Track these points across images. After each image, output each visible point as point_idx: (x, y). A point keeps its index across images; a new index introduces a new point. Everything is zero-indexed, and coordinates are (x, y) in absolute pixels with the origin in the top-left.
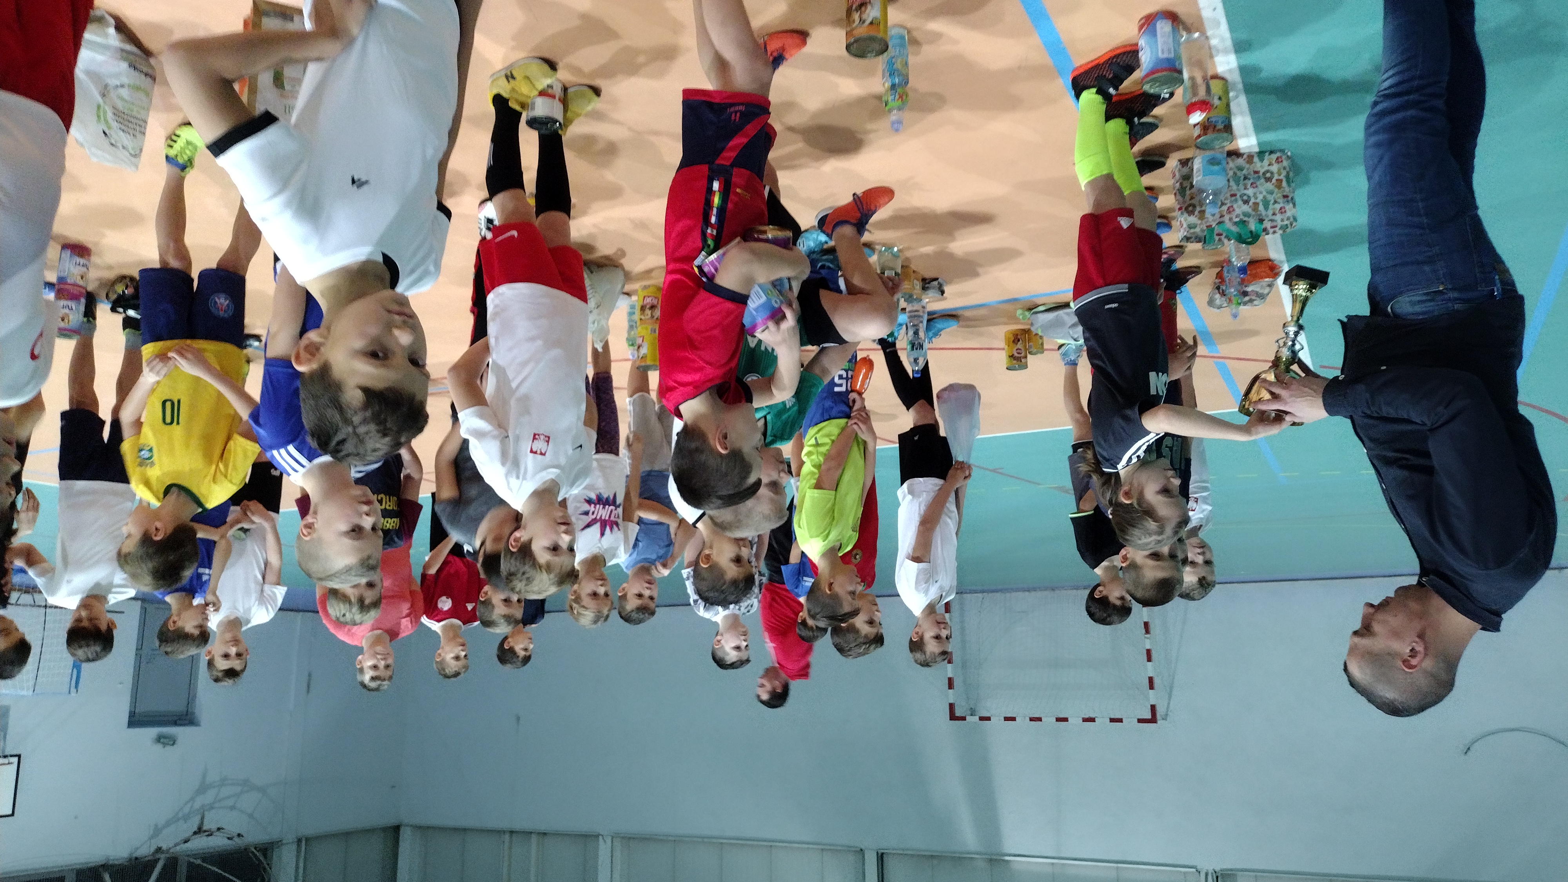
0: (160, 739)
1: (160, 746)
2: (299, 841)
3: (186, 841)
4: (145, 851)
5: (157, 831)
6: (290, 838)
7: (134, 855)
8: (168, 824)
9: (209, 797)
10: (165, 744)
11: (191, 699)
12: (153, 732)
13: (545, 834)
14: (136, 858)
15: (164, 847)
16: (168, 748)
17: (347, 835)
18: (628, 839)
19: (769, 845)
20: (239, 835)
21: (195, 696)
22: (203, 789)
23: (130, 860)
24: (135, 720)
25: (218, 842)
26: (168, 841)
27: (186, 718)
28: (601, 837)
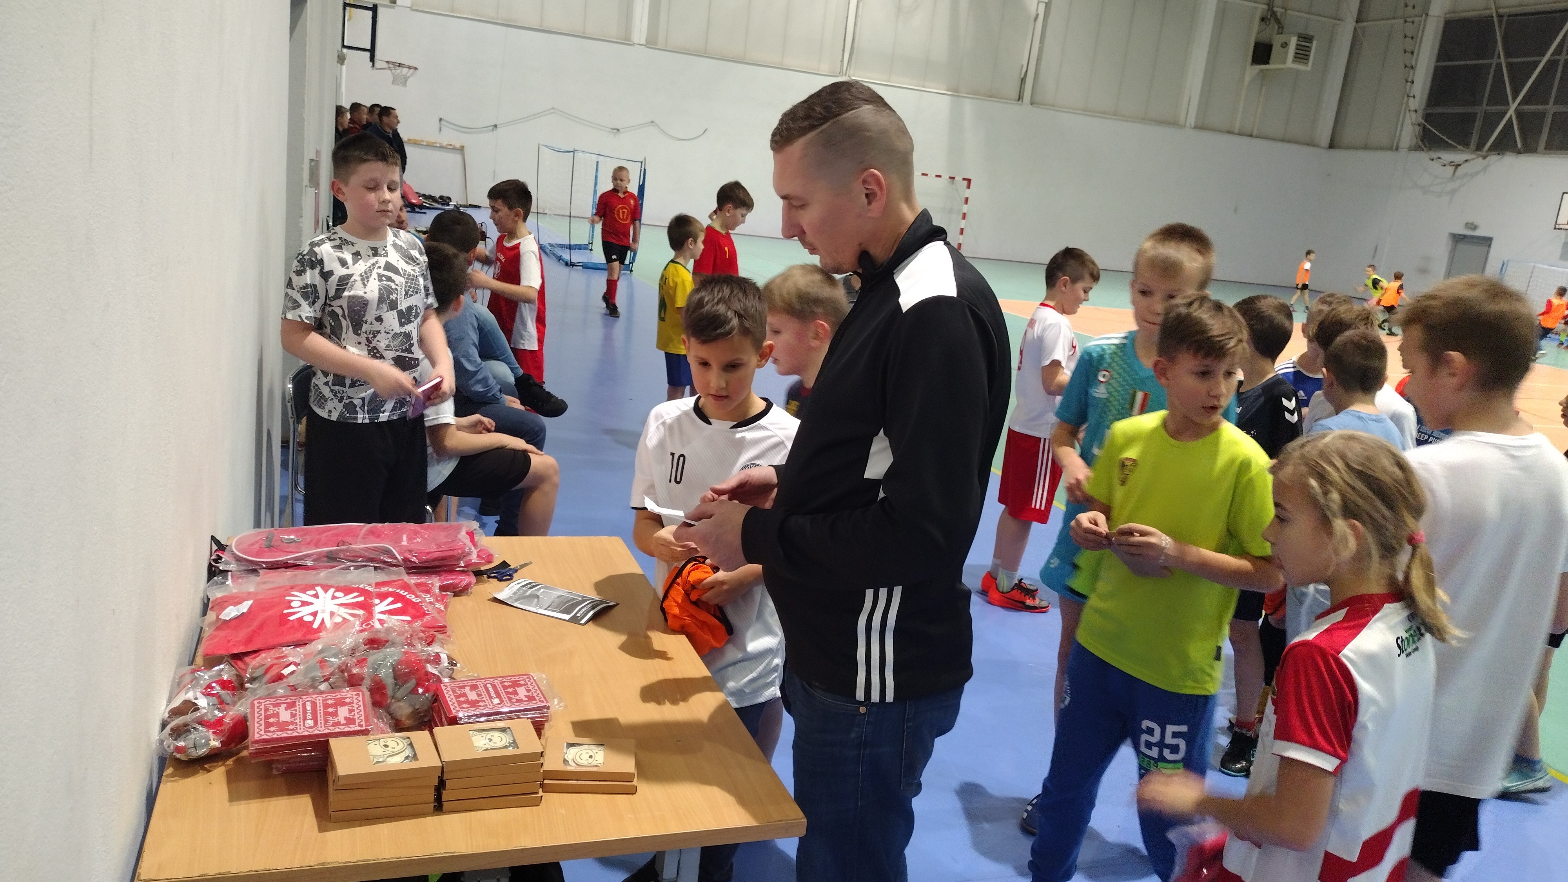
0: (1475, 228)
1: (1476, 223)
2: (1397, 149)
3: (1467, 161)
4: (1493, 158)
5: (1485, 169)
6: (1403, 152)
7: (1499, 157)
8: (1478, 173)
9: (1451, 186)
10: (1472, 224)
11: (1453, 251)
12: (1478, 233)
13: (1229, 132)
14: (1499, 154)
15: (1481, 159)
16: (1470, 222)
17: (1366, 147)
18: (1174, 123)
19: (1086, 111)
20: (1432, 160)
21: (1450, 252)
22: (1453, 192)
23: (1503, 154)
24: (1487, 241)
25: (1448, 156)
26: (1478, 163)
27: (1458, 239)
28: (1193, 126)
